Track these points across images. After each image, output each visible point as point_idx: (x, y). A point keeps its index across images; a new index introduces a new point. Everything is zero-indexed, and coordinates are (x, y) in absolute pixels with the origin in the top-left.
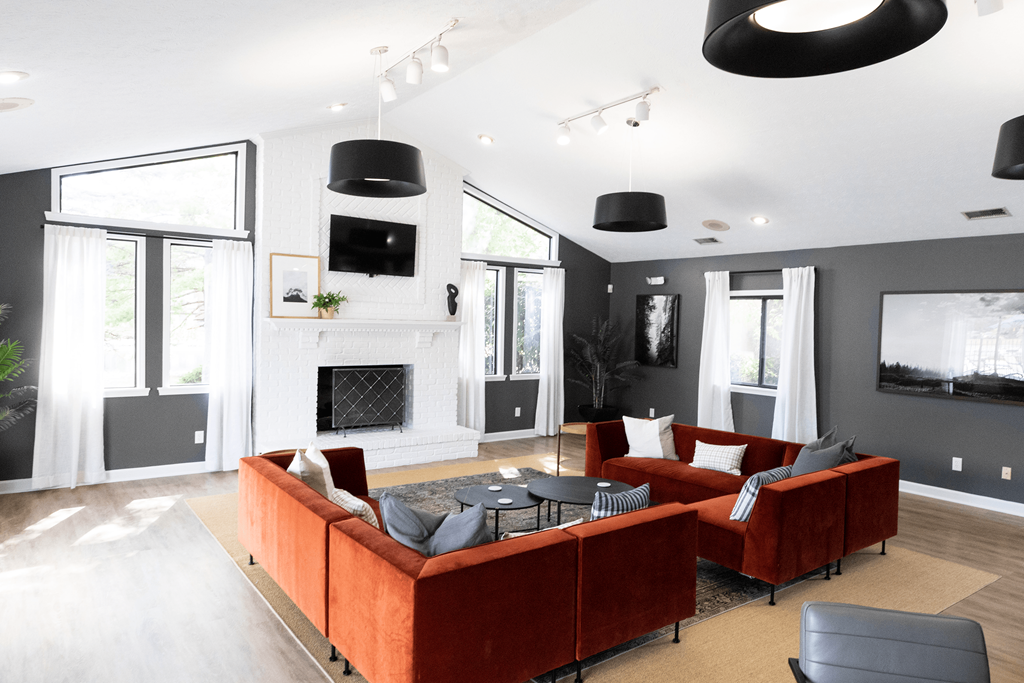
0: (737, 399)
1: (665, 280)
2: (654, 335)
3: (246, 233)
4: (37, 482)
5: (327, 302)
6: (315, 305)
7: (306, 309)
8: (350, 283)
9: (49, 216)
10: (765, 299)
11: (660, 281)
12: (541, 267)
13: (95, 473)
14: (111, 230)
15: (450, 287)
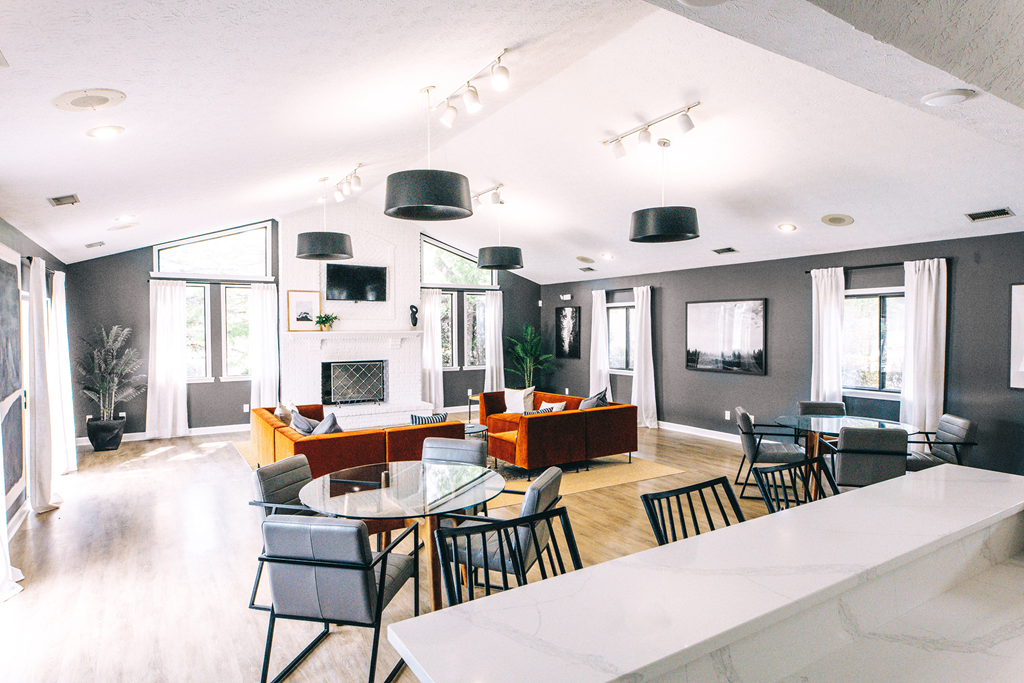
0: (613, 378)
1: (572, 297)
2: (567, 336)
3: (272, 279)
4: (148, 434)
5: (325, 321)
6: (318, 322)
7: (312, 325)
8: (343, 308)
9: (152, 274)
10: (627, 308)
11: (567, 297)
12: (484, 290)
13: (183, 429)
14: (188, 280)
15: (412, 307)
